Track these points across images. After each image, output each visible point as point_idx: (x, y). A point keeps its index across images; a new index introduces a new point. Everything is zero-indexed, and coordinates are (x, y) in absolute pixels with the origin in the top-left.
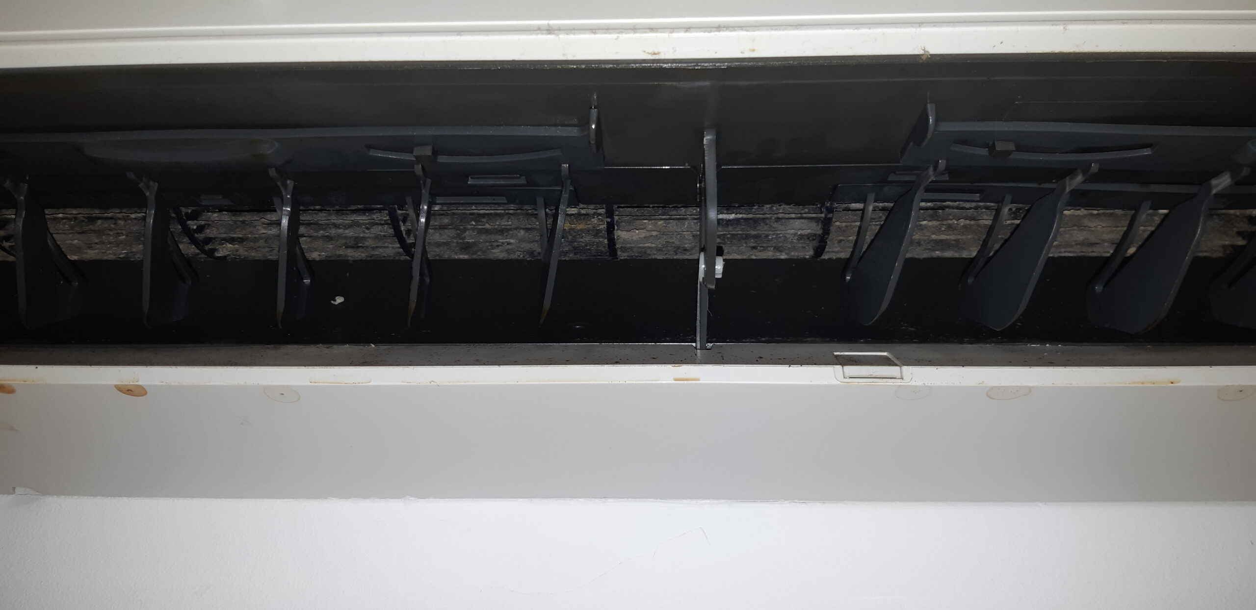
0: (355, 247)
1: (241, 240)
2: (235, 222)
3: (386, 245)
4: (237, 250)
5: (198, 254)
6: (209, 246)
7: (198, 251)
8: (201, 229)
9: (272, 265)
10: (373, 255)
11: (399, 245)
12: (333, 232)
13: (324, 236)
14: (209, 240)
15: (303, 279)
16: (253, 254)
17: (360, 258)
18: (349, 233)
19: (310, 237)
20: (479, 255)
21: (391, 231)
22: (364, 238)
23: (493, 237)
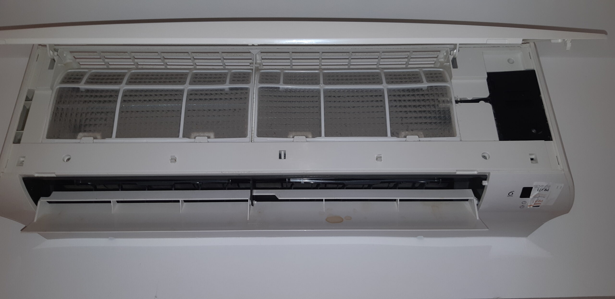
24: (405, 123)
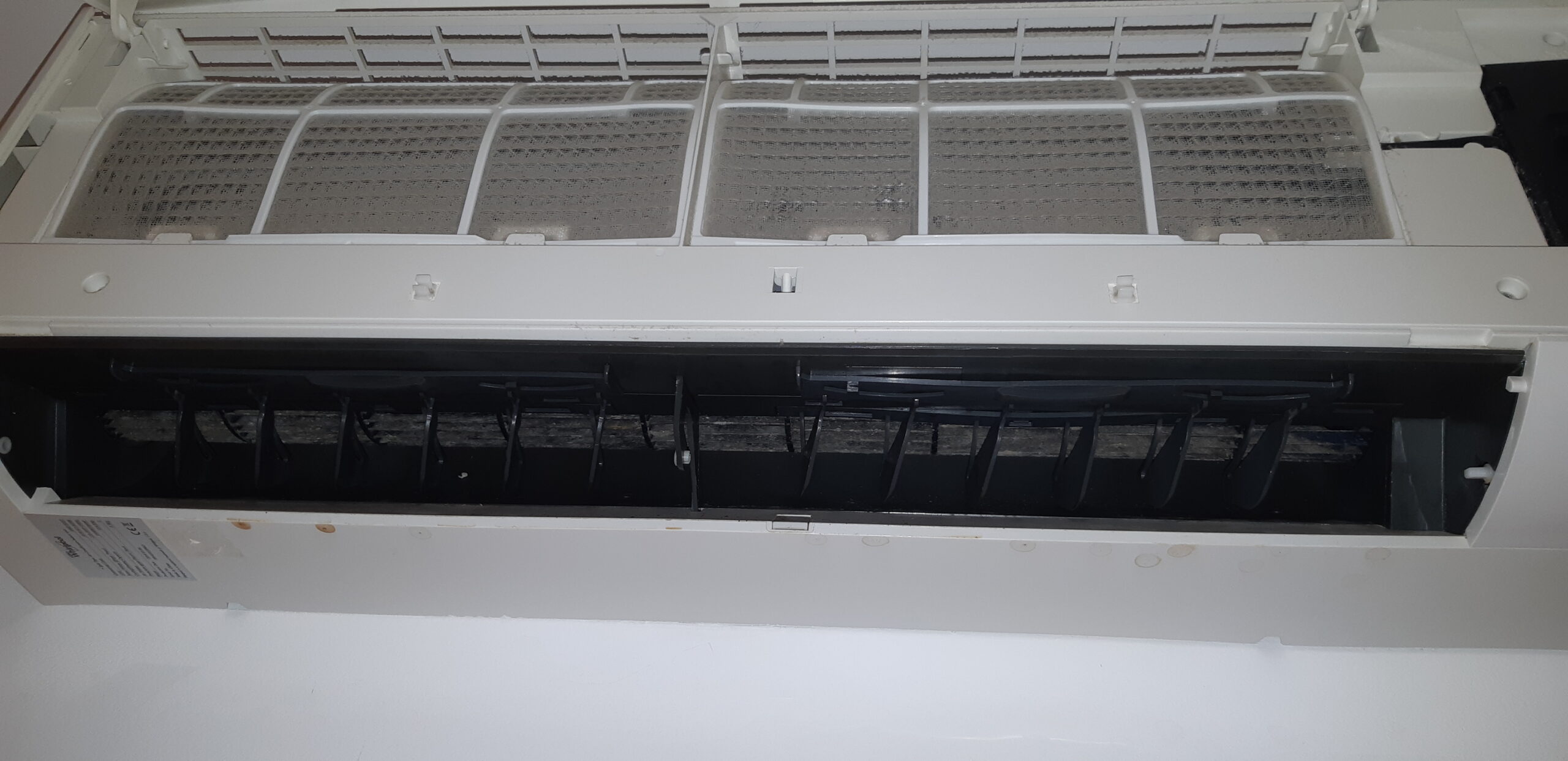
0: (476, 439)
1: (398, 433)
2: (396, 421)
3: (496, 437)
4: (395, 439)
5: (368, 441)
6: (376, 437)
7: (369, 439)
8: (372, 425)
9: (418, 450)
10: (487, 444)
11: (504, 438)
12: (460, 428)
13: (454, 431)
14: (376, 432)
15: (438, 460)
16: (406, 442)
17: (479, 446)
18: (471, 429)
19: (445, 431)
20: (561, 446)
21: (499, 429)
22: (481, 433)
23: (567, 434)
24: (1207, 200)
